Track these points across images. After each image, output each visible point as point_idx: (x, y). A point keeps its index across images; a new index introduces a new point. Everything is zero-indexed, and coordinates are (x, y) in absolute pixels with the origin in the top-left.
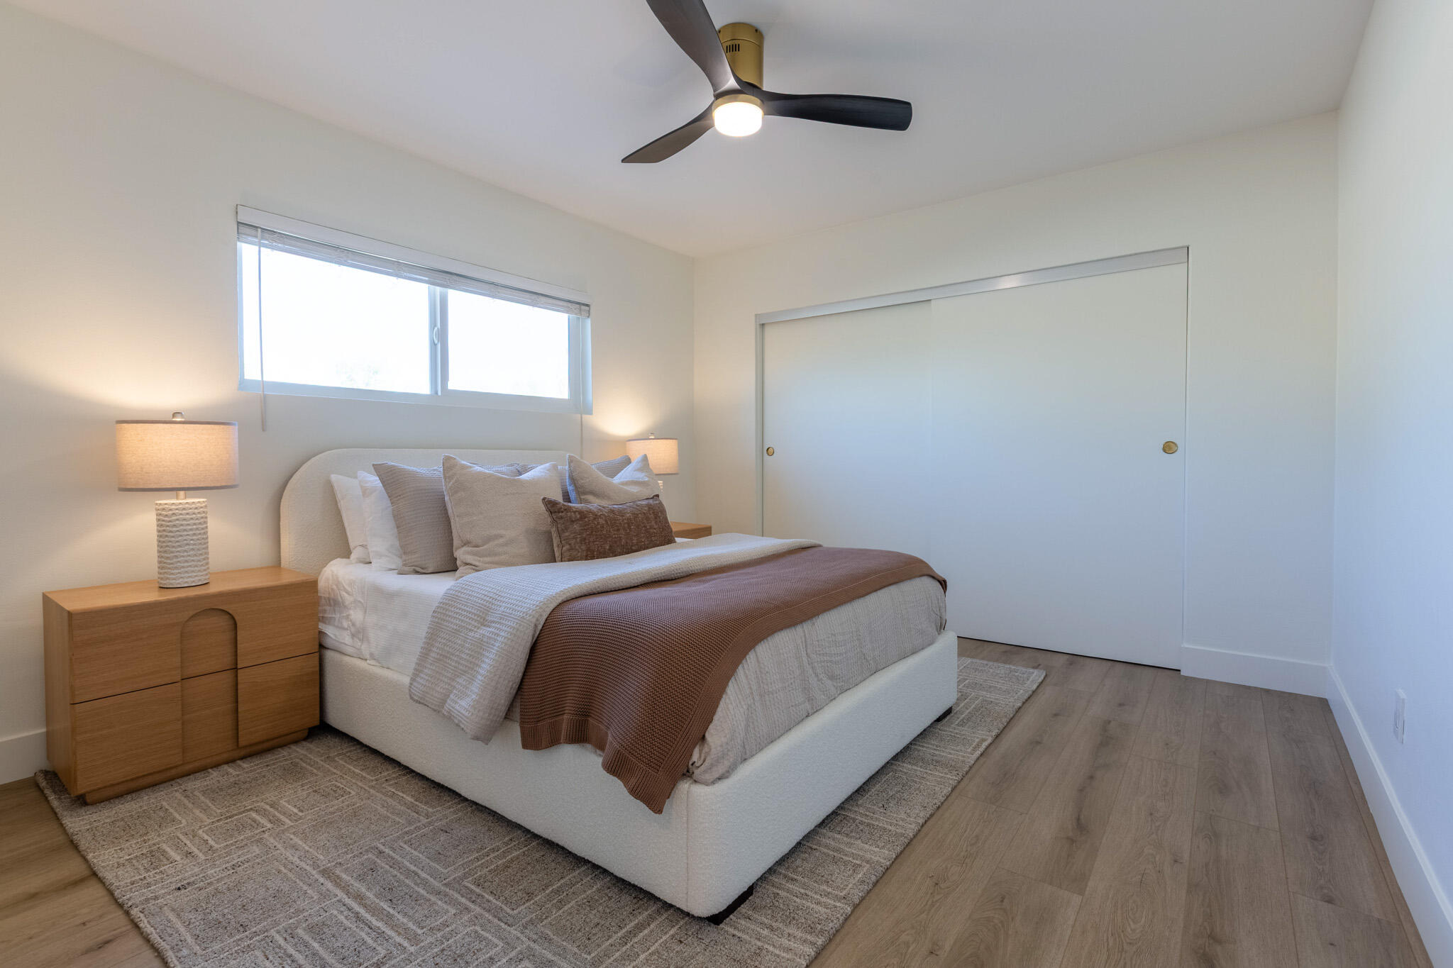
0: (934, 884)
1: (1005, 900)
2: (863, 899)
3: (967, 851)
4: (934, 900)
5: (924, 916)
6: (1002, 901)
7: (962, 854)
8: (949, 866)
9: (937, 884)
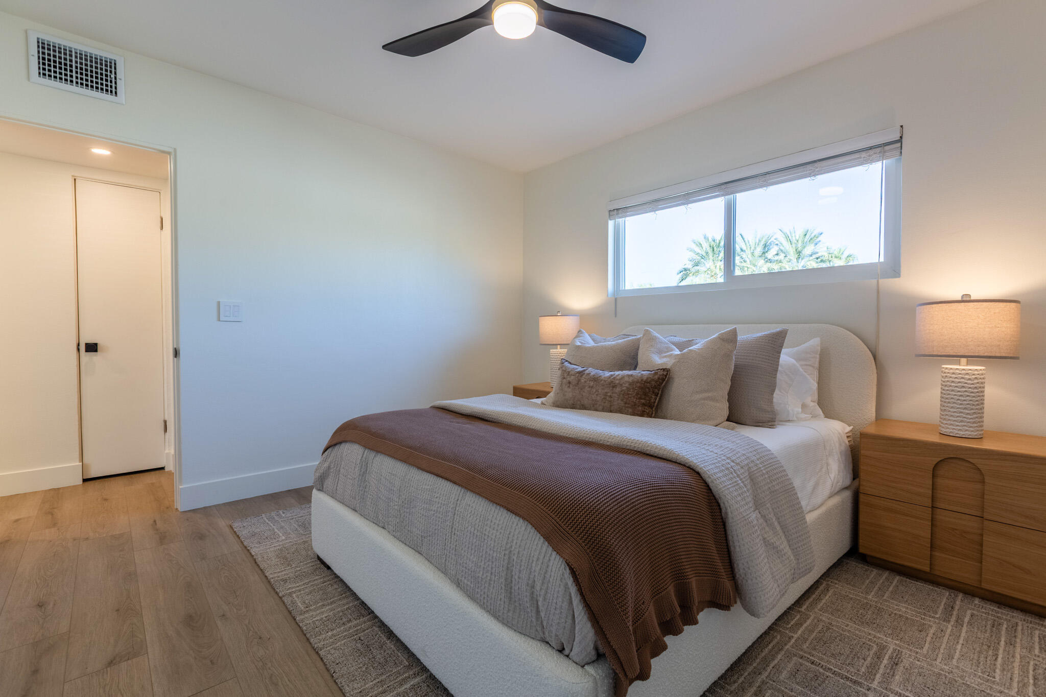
0: (262, 637)
1: (210, 663)
2: (284, 603)
3: (270, 669)
4: (251, 632)
5: (247, 622)
6: (211, 661)
7: (269, 665)
8: (267, 652)
9: (260, 638)
